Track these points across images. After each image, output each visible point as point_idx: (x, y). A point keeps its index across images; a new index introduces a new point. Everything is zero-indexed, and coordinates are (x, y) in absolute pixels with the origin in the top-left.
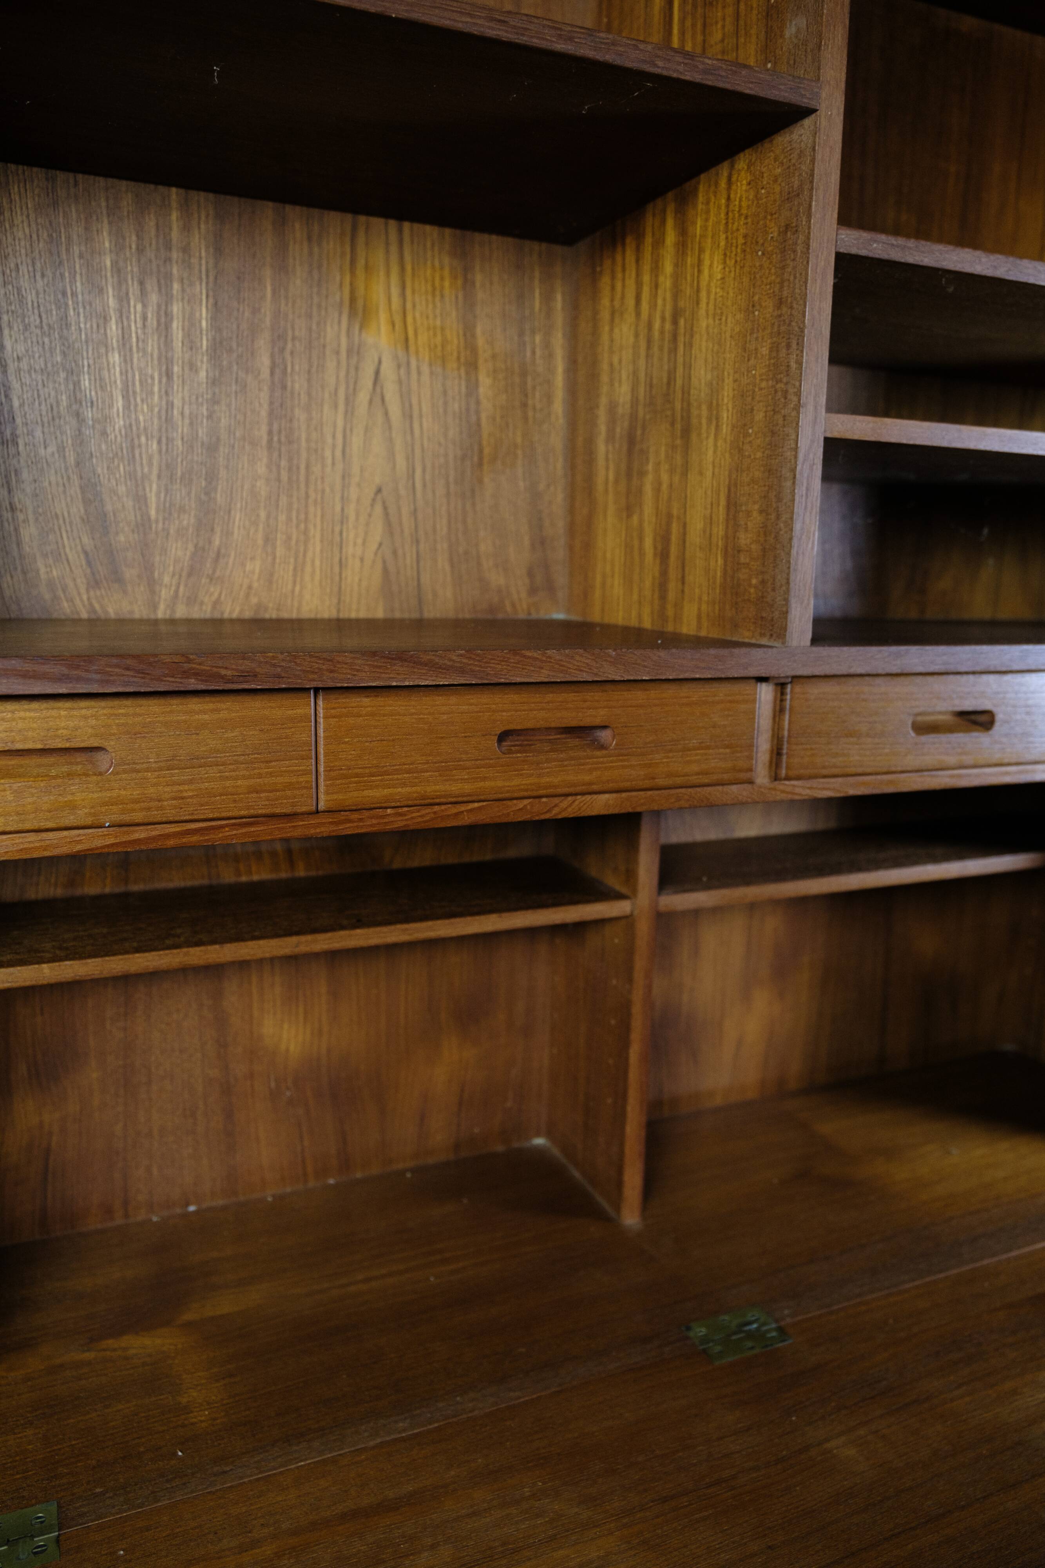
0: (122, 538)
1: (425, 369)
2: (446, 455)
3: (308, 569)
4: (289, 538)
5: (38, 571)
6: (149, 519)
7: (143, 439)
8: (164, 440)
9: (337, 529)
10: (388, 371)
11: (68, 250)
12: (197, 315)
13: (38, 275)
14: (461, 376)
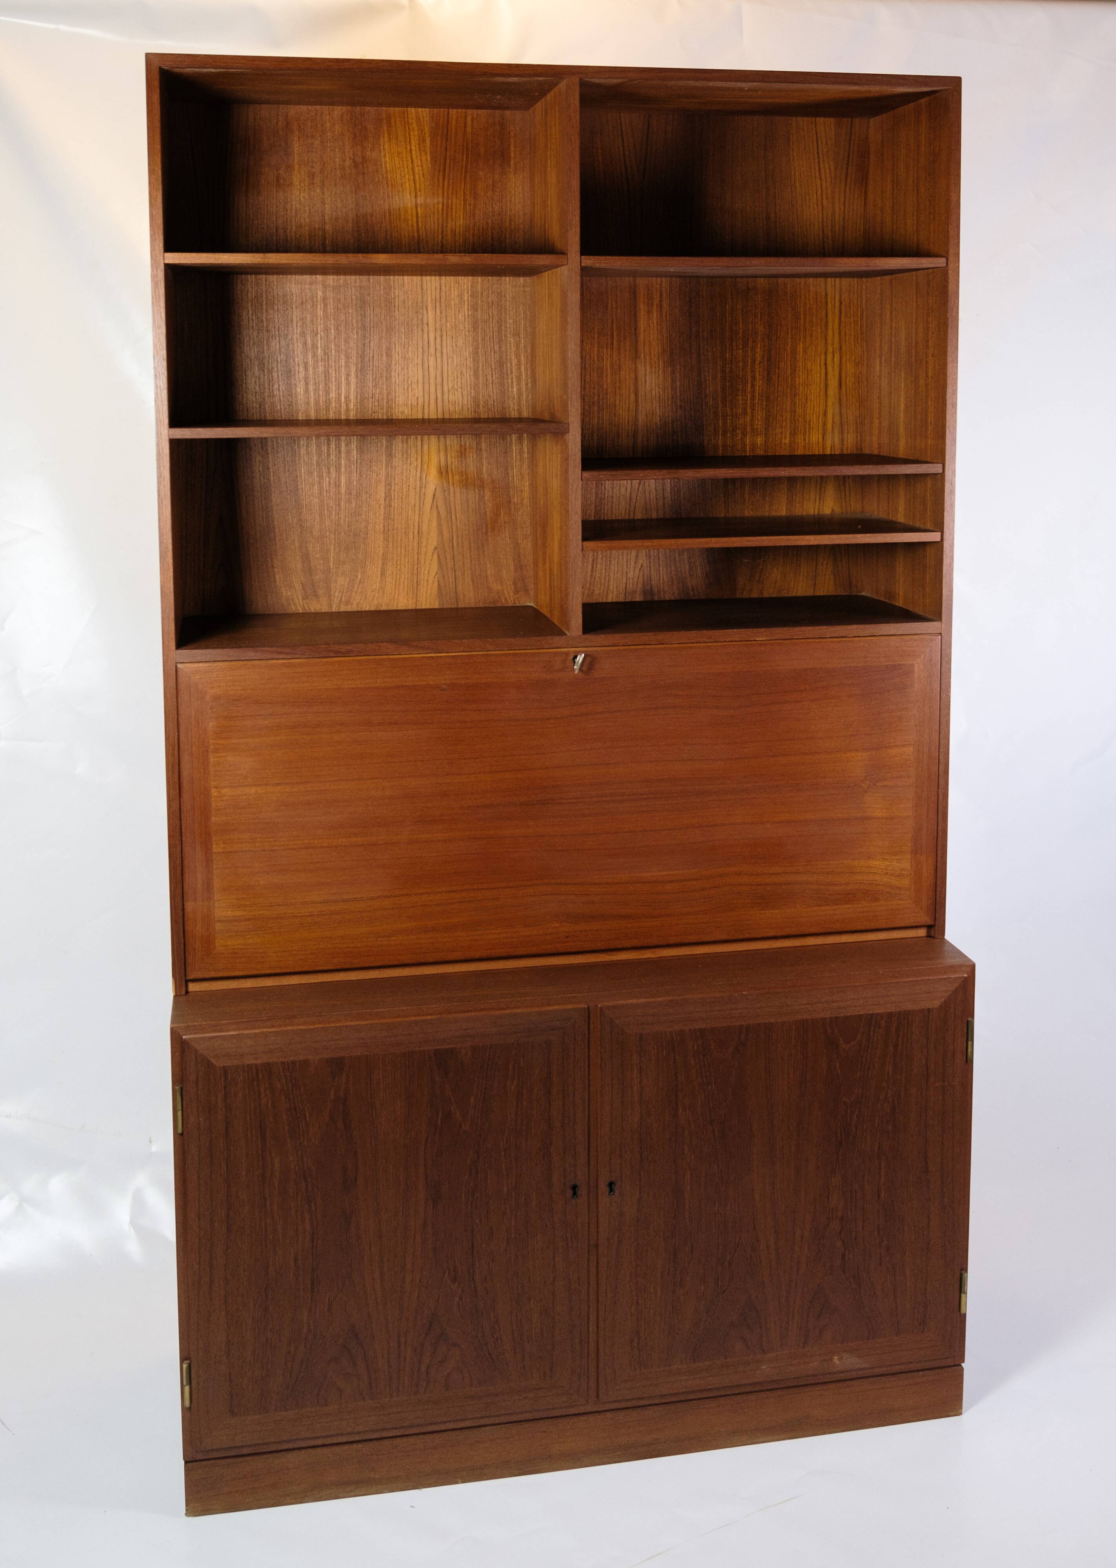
0: (317, 577)
1: (458, 491)
2: (469, 529)
3: (402, 587)
5: (282, 593)
6: (330, 568)
7: (328, 533)
8: (337, 533)
9: (416, 568)
10: (439, 494)
13: (287, 471)
14: (476, 492)
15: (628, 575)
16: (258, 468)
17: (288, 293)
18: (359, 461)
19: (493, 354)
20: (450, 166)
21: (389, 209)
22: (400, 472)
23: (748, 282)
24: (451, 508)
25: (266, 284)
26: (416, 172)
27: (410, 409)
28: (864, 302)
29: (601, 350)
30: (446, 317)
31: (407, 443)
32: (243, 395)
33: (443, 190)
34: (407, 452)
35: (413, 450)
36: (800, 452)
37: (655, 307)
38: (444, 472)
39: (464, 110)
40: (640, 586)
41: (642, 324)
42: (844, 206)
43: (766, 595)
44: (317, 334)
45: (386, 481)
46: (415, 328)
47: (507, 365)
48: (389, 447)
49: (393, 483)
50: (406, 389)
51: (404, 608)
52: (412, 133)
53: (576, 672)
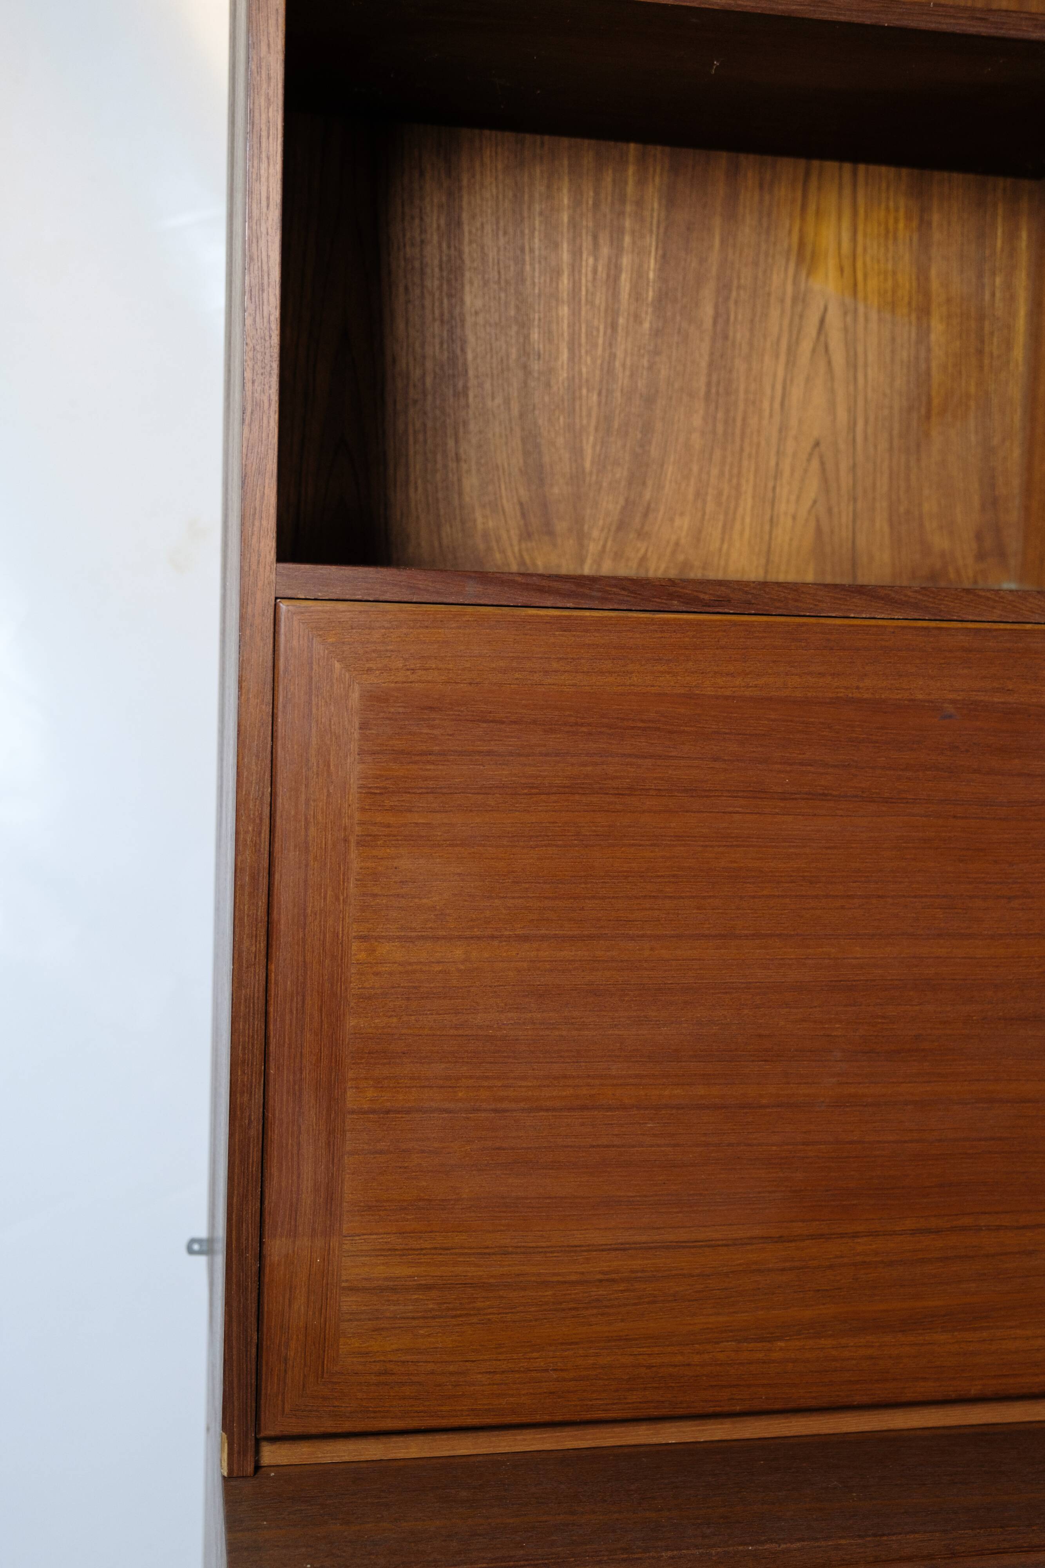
0: (556, 490)
1: (874, 316)
2: (891, 407)
3: (738, 526)
4: (720, 494)
5: (475, 521)
6: (584, 471)
7: (584, 391)
8: (604, 392)
9: (771, 484)
10: (834, 319)
11: (529, 208)
12: (646, 266)
13: (501, 233)
14: (910, 323)
24: (857, 354)
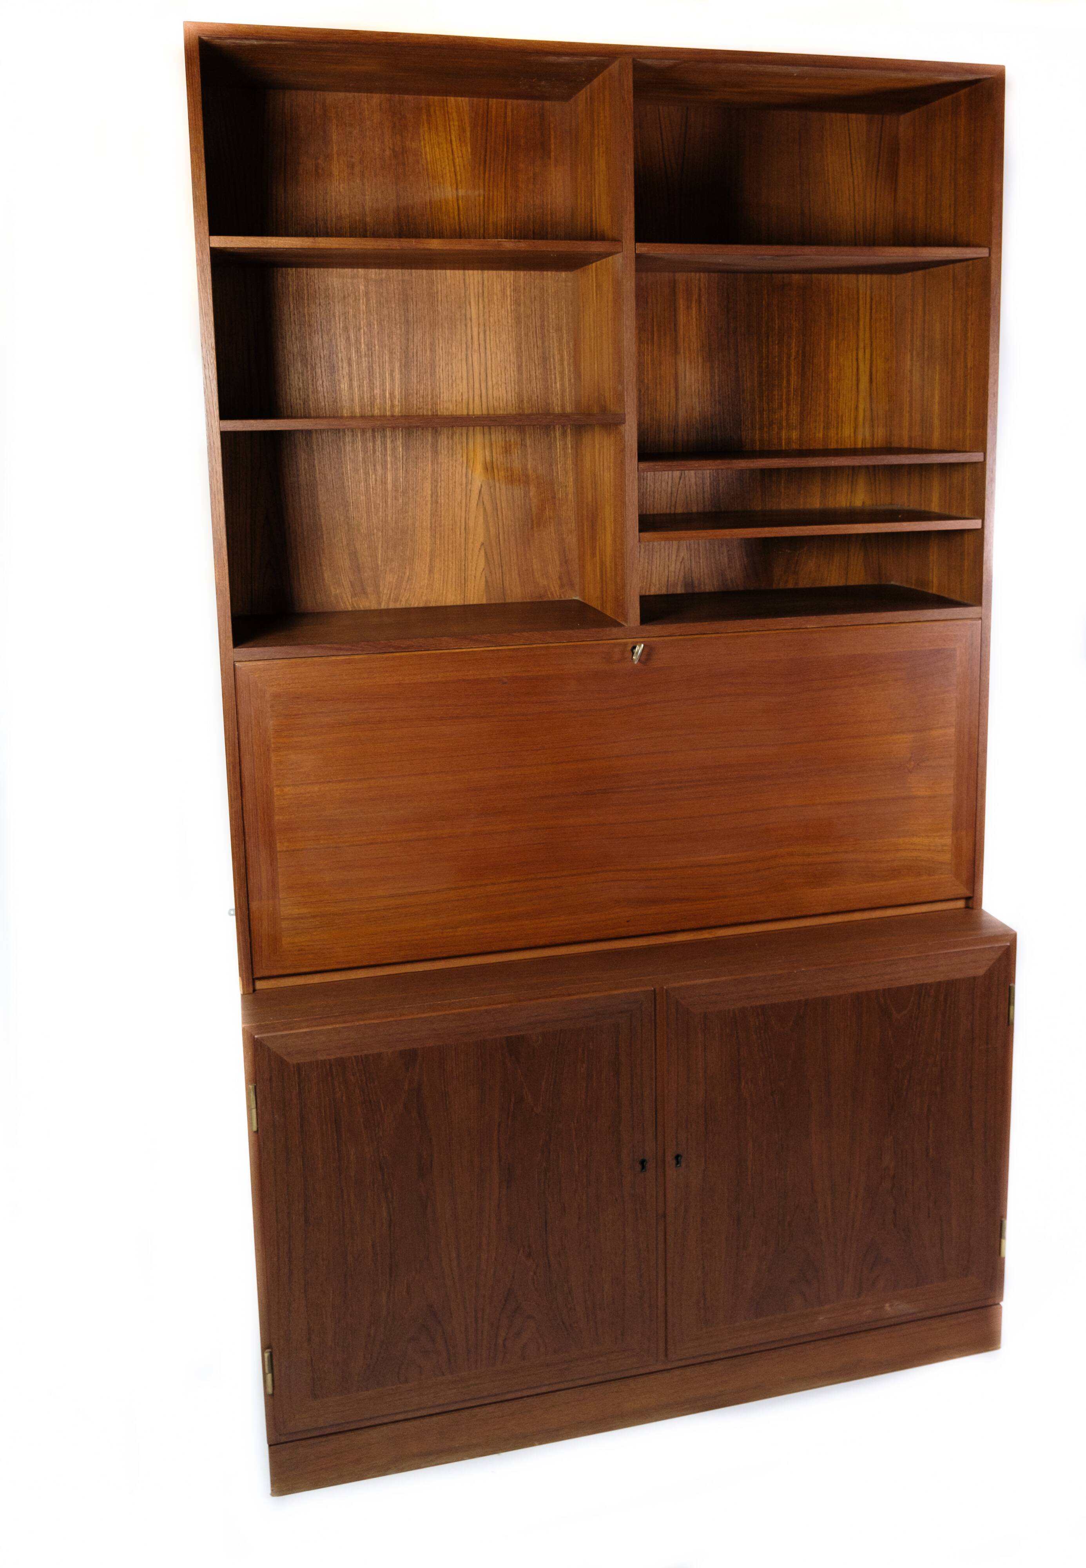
0: (366, 575)
1: (503, 487)
2: (514, 525)
3: (449, 583)
4: (440, 569)
5: (331, 591)
6: (377, 565)
7: (375, 531)
8: (384, 531)
9: (463, 563)
10: (485, 490)
12: (399, 475)
13: (332, 468)
14: (521, 488)
15: (670, 568)
16: (303, 465)
17: (330, 287)
18: (405, 458)
19: (536, 350)
20: (490, 158)
21: (430, 201)
22: (446, 468)
23: (784, 278)
24: (497, 504)
25: (307, 278)
26: (457, 164)
27: (455, 406)
28: (894, 298)
29: (642, 345)
30: (489, 312)
31: (452, 438)
32: (286, 392)
33: (484, 180)
34: (452, 449)
35: (459, 447)
36: (833, 446)
37: (694, 303)
38: (489, 468)
39: (504, 100)
40: (681, 578)
41: (682, 319)
42: (875, 202)
43: (801, 585)
44: (360, 329)
45: (432, 478)
46: (458, 323)
47: (550, 361)
48: (435, 446)
49: (439, 481)
50: (450, 385)
51: (452, 604)
52: (451, 123)
53: (636, 663)
